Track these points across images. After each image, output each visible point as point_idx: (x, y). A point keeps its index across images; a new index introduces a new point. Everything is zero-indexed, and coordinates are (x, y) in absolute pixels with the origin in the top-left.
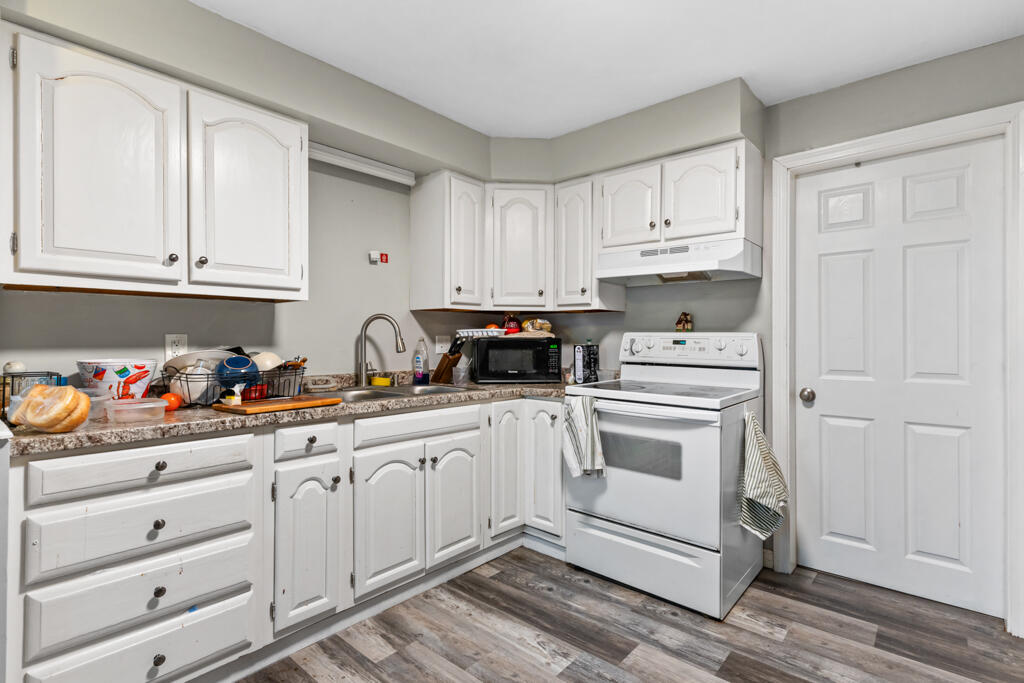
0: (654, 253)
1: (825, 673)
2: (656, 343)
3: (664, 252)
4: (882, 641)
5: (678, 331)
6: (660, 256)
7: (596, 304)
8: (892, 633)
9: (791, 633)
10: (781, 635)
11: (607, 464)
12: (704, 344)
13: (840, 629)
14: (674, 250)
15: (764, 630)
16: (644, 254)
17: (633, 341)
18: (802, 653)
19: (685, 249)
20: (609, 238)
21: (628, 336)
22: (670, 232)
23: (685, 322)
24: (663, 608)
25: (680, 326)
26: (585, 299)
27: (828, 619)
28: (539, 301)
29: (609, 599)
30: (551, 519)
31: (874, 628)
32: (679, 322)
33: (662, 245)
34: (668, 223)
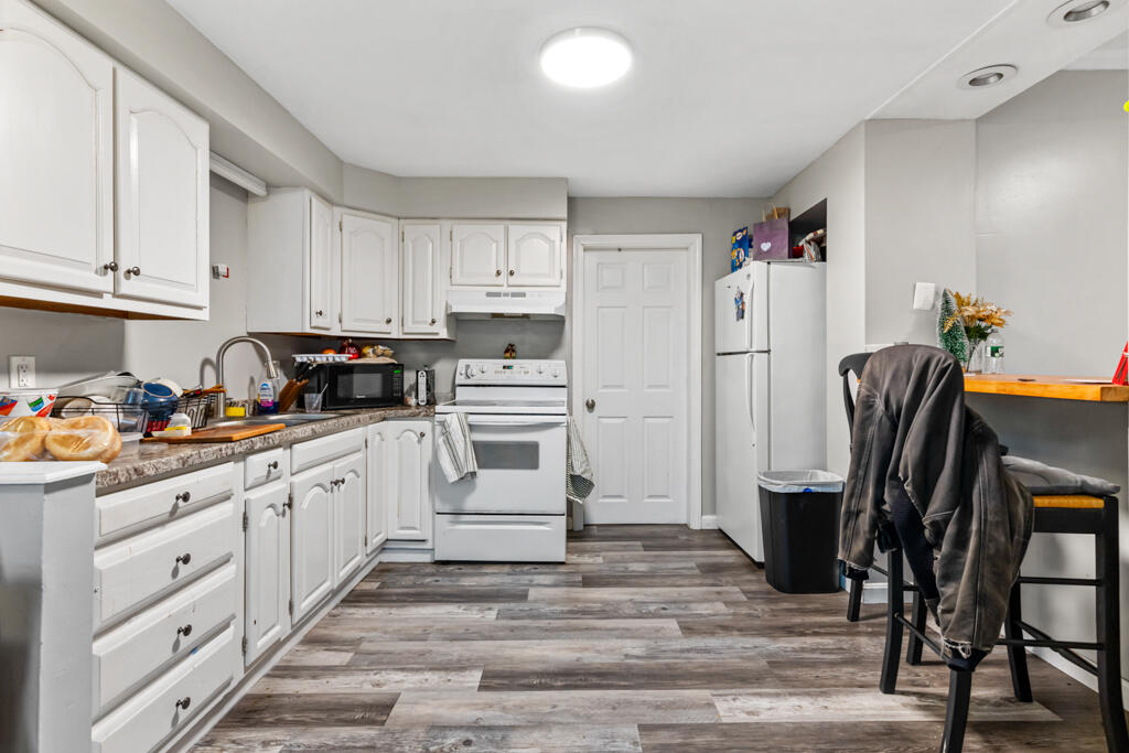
0: (498, 295)
1: (631, 569)
2: (490, 369)
3: (506, 295)
4: (646, 548)
5: (506, 358)
6: (503, 298)
7: (444, 334)
8: (648, 543)
9: (604, 558)
10: (600, 560)
11: (479, 467)
12: (526, 369)
13: (625, 548)
14: (514, 295)
15: (591, 560)
16: (489, 294)
17: (468, 367)
18: (616, 565)
19: (524, 295)
20: (457, 278)
21: (462, 363)
22: (512, 280)
23: (510, 351)
24: (526, 568)
25: (508, 355)
26: (433, 329)
27: (616, 546)
28: (385, 328)
29: (487, 574)
30: (418, 527)
31: (639, 543)
32: (507, 351)
33: (505, 289)
34: (512, 273)
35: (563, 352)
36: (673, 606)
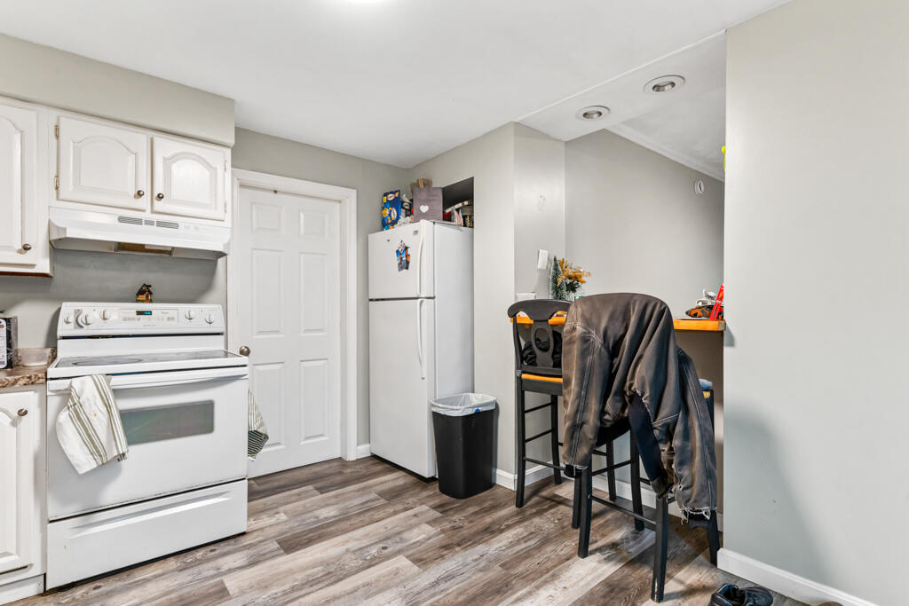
0: (138, 221)
1: (322, 517)
3: (149, 223)
4: (321, 490)
5: (138, 301)
6: (144, 227)
7: (44, 266)
8: (319, 485)
9: (285, 513)
10: (283, 517)
11: (130, 442)
12: (165, 315)
13: (300, 497)
14: (160, 224)
15: (273, 520)
16: (122, 219)
17: (78, 312)
18: (303, 517)
19: (175, 226)
20: (67, 189)
21: (68, 309)
22: (159, 205)
23: (145, 293)
25: (143, 297)
26: (26, 258)
27: (291, 496)
29: (146, 581)
31: (310, 487)
32: (141, 292)
33: (147, 215)
34: (160, 197)
35: (215, 294)
36: (389, 542)
